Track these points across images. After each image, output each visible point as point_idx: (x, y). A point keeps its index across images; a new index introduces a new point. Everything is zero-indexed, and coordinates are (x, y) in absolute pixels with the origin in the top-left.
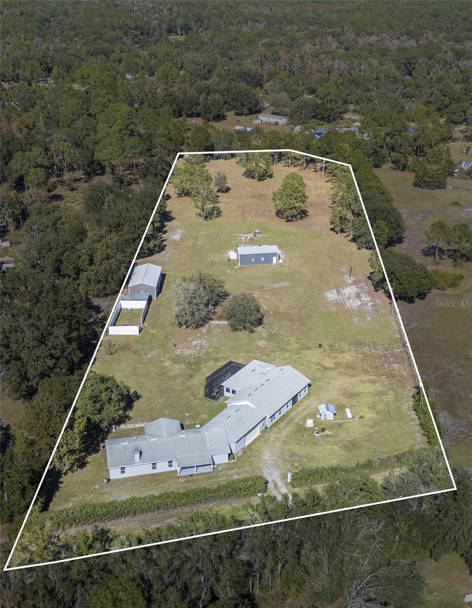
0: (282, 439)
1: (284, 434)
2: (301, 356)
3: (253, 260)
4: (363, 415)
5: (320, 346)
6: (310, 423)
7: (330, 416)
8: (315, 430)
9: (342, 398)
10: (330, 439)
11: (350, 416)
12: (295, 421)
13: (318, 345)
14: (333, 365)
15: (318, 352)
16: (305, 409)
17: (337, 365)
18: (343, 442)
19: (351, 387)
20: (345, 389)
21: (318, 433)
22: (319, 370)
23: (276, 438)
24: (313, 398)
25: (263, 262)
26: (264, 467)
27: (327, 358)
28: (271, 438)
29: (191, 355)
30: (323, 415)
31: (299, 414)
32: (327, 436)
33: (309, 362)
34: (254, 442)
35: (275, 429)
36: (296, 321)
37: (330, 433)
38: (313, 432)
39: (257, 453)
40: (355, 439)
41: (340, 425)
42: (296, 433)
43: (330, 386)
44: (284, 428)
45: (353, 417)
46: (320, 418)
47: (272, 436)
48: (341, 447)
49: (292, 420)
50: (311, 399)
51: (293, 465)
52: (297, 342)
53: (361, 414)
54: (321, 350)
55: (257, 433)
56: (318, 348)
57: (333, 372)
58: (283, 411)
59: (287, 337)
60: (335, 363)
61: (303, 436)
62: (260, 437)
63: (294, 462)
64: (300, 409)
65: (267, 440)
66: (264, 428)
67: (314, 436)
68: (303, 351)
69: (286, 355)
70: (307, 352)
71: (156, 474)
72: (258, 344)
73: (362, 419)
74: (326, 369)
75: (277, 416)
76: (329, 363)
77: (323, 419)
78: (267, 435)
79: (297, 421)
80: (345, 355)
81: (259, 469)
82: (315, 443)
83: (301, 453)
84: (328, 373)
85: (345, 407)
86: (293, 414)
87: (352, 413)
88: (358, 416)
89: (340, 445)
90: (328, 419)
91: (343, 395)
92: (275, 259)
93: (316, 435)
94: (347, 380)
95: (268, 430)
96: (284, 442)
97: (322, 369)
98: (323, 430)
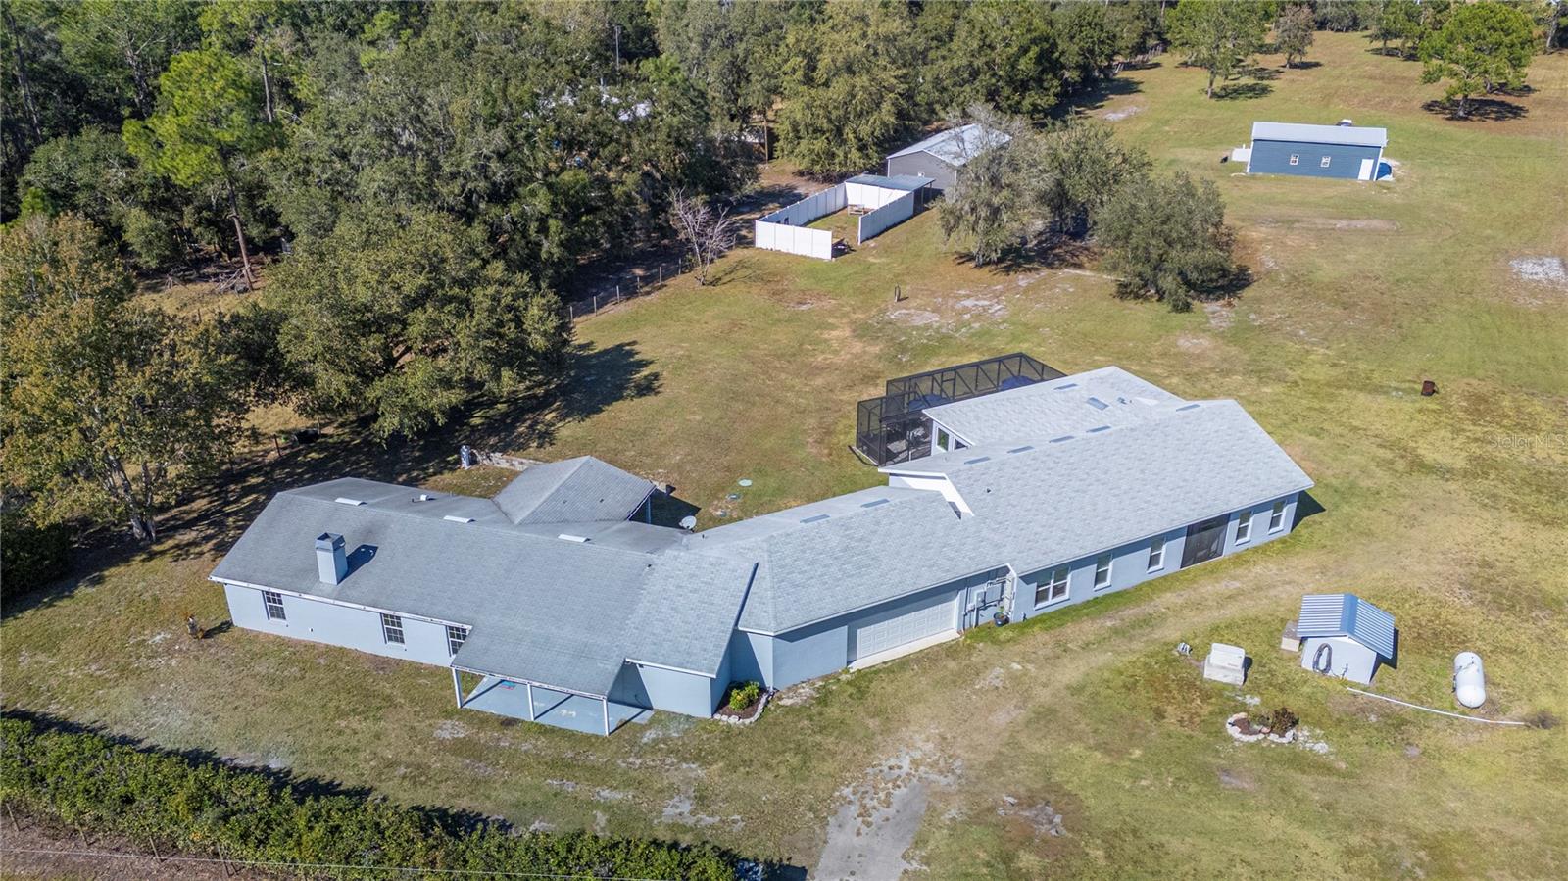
0: (1043, 696)
1: (1071, 672)
2: (1330, 406)
3: (1294, 160)
4: (1556, 711)
5: (1429, 389)
6: (1223, 663)
7: (1353, 660)
8: (1244, 708)
9: (1462, 599)
10: (1304, 782)
11: (1471, 690)
12: (1157, 635)
13: (1420, 387)
14: (1460, 463)
15: (1408, 406)
16: (1241, 592)
17: (1480, 467)
18: (1378, 824)
19: (1522, 564)
20: (1486, 564)
21: (1245, 726)
22: (1387, 465)
23: (1015, 678)
24: (1303, 561)
25: (1325, 173)
26: (855, 809)
27: (1447, 434)
28: (995, 676)
29: (927, 327)
30: (1312, 646)
31: (1198, 605)
32: (1299, 761)
33: (1355, 429)
34: (904, 663)
35: (1040, 637)
36: (1363, 310)
37: (1321, 747)
38: (1224, 713)
39: (873, 724)
40: (1467, 834)
41: (1396, 725)
42: (1130, 688)
43: (1413, 532)
44: (1086, 646)
45: (1491, 707)
46: (1296, 657)
47: (1001, 667)
48: (1351, 852)
49: (1147, 621)
50: (1294, 561)
51: (1008, 859)
52: (1334, 365)
53: (1546, 701)
54: (1430, 403)
55: (944, 625)
56: (1419, 397)
57: (1453, 486)
58: (1126, 573)
59: (1302, 341)
60: (1471, 459)
61: (1160, 715)
62: (950, 650)
63: (1027, 841)
64: (1209, 588)
65: (968, 675)
66: (987, 616)
67: (1220, 734)
68: (1345, 392)
69: (1266, 390)
70: (1362, 398)
71: (398, 662)
72: (1181, 342)
73: (1545, 734)
74: (1419, 466)
75: (1079, 587)
76: (1442, 448)
77: (1307, 664)
78: (984, 650)
79: (1170, 632)
80: (1537, 439)
81: (823, 811)
82: (1207, 776)
83: (1095, 805)
84: (1429, 485)
85: (1463, 643)
86: (1169, 598)
87: (1488, 681)
88: (1523, 709)
89: (1355, 840)
90: (1336, 670)
91: (1468, 587)
92: (1366, 168)
93: (1234, 732)
94: (1515, 529)
95: (1004, 634)
96: (1045, 717)
97: (1401, 465)
98: (1285, 720)
